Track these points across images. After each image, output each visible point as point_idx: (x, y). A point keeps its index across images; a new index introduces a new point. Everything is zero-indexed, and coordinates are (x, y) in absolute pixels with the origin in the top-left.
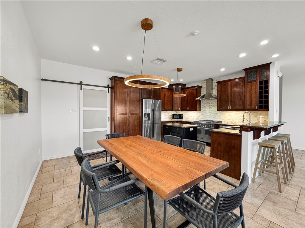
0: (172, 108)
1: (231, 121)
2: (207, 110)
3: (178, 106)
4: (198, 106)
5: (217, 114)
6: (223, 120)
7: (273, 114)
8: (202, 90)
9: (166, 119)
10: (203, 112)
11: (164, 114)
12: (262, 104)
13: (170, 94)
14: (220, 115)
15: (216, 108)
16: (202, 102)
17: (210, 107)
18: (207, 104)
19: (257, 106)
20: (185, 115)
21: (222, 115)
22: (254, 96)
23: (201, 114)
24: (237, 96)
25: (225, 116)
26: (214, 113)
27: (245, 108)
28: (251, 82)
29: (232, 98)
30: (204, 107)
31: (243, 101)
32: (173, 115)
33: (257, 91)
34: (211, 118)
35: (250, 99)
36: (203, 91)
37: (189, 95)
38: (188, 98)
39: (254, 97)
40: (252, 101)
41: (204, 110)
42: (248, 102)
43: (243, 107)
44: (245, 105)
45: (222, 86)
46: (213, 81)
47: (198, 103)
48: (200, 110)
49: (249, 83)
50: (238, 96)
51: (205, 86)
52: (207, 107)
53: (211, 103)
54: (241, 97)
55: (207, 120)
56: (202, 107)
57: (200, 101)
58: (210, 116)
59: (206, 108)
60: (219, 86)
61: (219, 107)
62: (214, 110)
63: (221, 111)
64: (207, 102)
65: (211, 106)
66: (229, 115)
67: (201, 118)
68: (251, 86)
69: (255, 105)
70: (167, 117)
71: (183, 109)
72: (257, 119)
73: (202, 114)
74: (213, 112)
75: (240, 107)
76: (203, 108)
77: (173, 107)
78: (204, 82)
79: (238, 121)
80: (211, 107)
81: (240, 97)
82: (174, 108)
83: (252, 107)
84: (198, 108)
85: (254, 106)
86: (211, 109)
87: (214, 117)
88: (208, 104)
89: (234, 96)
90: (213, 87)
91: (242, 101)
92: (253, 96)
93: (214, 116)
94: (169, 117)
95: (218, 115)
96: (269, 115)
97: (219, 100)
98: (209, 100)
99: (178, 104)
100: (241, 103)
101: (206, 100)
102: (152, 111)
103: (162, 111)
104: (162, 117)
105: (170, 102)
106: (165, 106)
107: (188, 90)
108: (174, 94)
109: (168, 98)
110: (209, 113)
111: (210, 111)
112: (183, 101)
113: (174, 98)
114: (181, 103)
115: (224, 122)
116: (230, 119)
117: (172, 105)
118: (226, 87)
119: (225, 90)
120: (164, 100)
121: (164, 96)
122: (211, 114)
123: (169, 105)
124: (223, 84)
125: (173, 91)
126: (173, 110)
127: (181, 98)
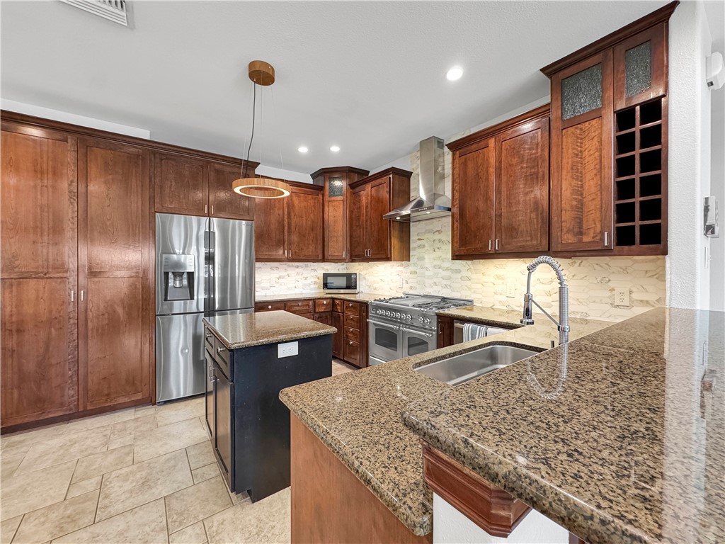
0: (320, 251)
1: (504, 298)
2: (426, 257)
3: (340, 244)
4: (395, 241)
5: (458, 271)
6: (480, 296)
7: (693, 273)
9: (304, 292)
10: (415, 264)
11: (298, 274)
12: (633, 220)
13: (311, 201)
14: (469, 274)
16: (414, 229)
17: (437, 244)
18: (427, 236)
19: (609, 236)
20: (366, 276)
21: (474, 276)
22: (591, 185)
23: (408, 271)
24: (521, 196)
25: (485, 279)
26: (447, 269)
27: (555, 247)
28: (576, 122)
29: (504, 203)
30: (419, 247)
31: (546, 214)
32: (326, 276)
33: (605, 162)
34: (435, 288)
35: (574, 203)
37: (369, 206)
38: (366, 215)
39: (593, 190)
40: (585, 210)
41: (419, 259)
42: (567, 216)
43: (545, 242)
44: (555, 232)
45: (466, 159)
47: (396, 233)
48: (405, 256)
49: (571, 129)
50: (525, 194)
52: (427, 247)
53: (439, 232)
54: (536, 196)
56: (412, 245)
57: (404, 223)
58: (435, 280)
59: (423, 250)
60: (457, 160)
61: (457, 245)
63: (469, 262)
64: (430, 227)
65: (440, 240)
66: (498, 277)
67: (411, 288)
68: (580, 139)
69: (598, 229)
70: (308, 281)
71: (356, 255)
72: (608, 294)
73: (412, 273)
74: (443, 265)
75: (535, 242)
76: (415, 249)
77: (326, 248)
80: (440, 245)
81: (532, 195)
82: (326, 253)
83: (586, 239)
84: (395, 252)
85: (591, 233)
86: (438, 253)
87: (448, 282)
88: (432, 237)
89: (509, 197)
91: (542, 214)
92: (586, 187)
93: (449, 278)
94: (315, 283)
95: (462, 274)
96: (668, 277)
97: (457, 216)
98: (434, 220)
99: (341, 239)
100: (538, 224)
101: (424, 222)
102: (206, 264)
103: (258, 265)
104: (262, 285)
105: (312, 230)
106: (290, 244)
107: (368, 187)
108: (326, 204)
109: (304, 215)
110: (435, 267)
111: (437, 263)
112: (354, 228)
113: (326, 216)
114: (351, 236)
115: (480, 305)
116: (501, 294)
117: (320, 241)
118: (480, 161)
119: (477, 174)
120: (286, 222)
121: (286, 210)
122: (441, 270)
123: (306, 242)
124: (469, 148)
125: (323, 195)
126: (326, 257)
127: (351, 218)
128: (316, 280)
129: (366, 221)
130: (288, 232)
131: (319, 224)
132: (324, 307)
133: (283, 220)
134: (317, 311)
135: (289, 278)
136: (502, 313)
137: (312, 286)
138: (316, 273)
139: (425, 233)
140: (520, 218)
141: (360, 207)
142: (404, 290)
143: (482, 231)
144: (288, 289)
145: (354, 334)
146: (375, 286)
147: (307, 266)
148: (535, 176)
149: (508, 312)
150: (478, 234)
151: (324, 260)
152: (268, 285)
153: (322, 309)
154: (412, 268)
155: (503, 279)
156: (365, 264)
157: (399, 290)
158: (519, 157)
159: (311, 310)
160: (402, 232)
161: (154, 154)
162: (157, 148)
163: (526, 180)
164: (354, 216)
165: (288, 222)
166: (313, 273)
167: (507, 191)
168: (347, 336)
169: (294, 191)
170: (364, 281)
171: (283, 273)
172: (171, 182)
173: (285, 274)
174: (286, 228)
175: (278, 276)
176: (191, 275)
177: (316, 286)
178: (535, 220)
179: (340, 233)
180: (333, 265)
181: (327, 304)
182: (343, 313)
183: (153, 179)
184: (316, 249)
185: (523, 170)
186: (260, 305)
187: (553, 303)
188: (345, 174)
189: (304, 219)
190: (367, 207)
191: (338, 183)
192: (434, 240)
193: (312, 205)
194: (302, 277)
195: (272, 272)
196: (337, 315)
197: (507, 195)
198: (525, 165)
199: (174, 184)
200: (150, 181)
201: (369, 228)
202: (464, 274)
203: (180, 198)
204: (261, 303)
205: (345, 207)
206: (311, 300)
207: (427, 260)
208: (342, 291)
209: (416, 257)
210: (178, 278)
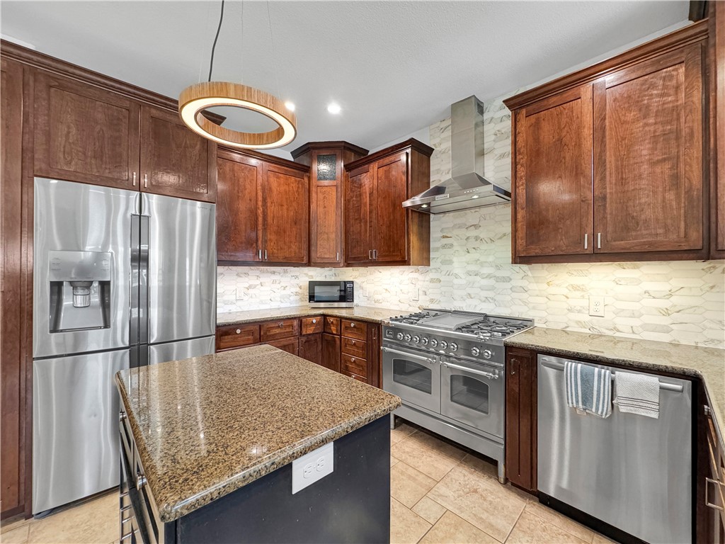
0: (305, 253)
1: (585, 318)
2: (455, 259)
3: (332, 244)
4: (414, 239)
5: (510, 279)
6: (544, 314)
8: (432, 169)
9: (283, 305)
10: (437, 269)
11: (274, 282)
13: (294, 185)
14: (524, 283)
15: (505, 250)
16: (435, 223)
18: (456, 232)
20: (364, 285)
21: (533, 286)
23: (428, 278)
24: (645, 168)
25: (552, 290)
26: (489, 276)
29: (611, 179)
30: (444, 247)
32: (312, 285)
34: (469, 301)
36: (438, 171)
37: (375, 192)
38: (370, 205)
41: (443, 262)
43: (696, 236)
45: (538, 119)
46: (486, 116)
47: (414, 228)
48: (426, 261)
50: (653, 164)
51: (447, 145)
52: (456, 247)
53: (476, 226)
54: (676, 166)
55: (456, 312)
56: (432, 245)
57: (423, 215)
58: (470, 291)
59: (450, 251)
60: (522, 123)
61: (521, 242)
62: (491, 259)
64: (459, 221)
65: (477, 238)
66: (575, 288)
67: (432, 301)
70: (287, 292)
71: (354, 258)
73: (432, 281)
74: (486, 271)
75: (673, 238)
76: (437, 249)
77: (313, 248)
78: (444, 125)
79: (636, 322)
80: (477, 244)
81: (667, 166)
82: (313, 255)
84: (414, 254)
86: (474, 255)
87: (490, 294)
88: (463, 233)
89: (620, 170)
90: (486, 146)
91: (688, 192)
93: (492, 289)
94: (297, 294)
95: (513, 283)
97: (522, 201)
98: (468, 211)
99: (333, 236)
100: (679, 208)
101: (451, 214)
102: (133, 267)
103: (220, 269)
104: (226, 298)
105: (295, 224)
106: (266, 241)
107: (374, 167)
108: (313, 189)
109: (285, 204)
110: (469, 273)
111: (473, 268)
112: (352, 221)
113: (313, 206)
114: (347, 232)
115: (544, 326)
116: (579, 311)
117: (305, 239)
118: (564, 120)
119: (560, 140)
120: (260, 211)
121: (260, 194)
122: (478, 278)
123: (287, 239)
124: (545, 102)
125: (309, 178)
126: (313, 260)
127: (346, 209)
128: (298, 290)
129: (371, 212)
130: (264, 225)
131: (304, 217)
132: (313, 328)
133: (257, 208)
134: (304, 333)
135: (262, 288)
136: (581, 337)
137: (293, 298)
138: (297, 281)
139: (454, 227)
140: (643, 200)
141: (360, 195)
142: (419, 303)
143: (568, 222)
144: (262, 302)
145: (358, 365)
146: (377, 297)
147: (285, 272)
148: (673, 136)
149: (592, 337)
150: (561, 226)
151: (309, 264)
152: (233, 298)
153: (310, 330)
154: (432, 275)
155: (583, 290)
156: (362, 270)
157: (414, 303)
158: (640, 110)
159: (296, 332)
160: (422, 227)
161: (35, 73)
162: (41, 64)
163: (656, 142)
164: (351, 206)
165: (264, 211)
166: (295, 281)
167: (617, 160)
168: (347, 367)
169: (271, 169)
170: (361, 291)
171: (254, 281)
172: (69, 127)
173: (258, 282)
174: (260, 219)
175: (247, 285)
176: (105, 286)
177: (298, 298)
178: (674, 203)
179: (332, 229)
180: (318, 270)
181: (318, 323)
182: (340, 335)
183: (31, 119)
184: (300, 249)
185: (647, 129)
186: (224, 329)
187: (674, 327)
188: (338, 152)
189: (285, 207)
190: (371, 194)
191: (324, 168)
192: (468, 238)
193: (295, 189)
194: (279, 286)
195: (239, 279)
196: (329, 338)
197: (617, 167)
198: (652, 121)
199: (74, 131)
200: (26, 121)
201: (374, 221)
202: (517, 282)
203: (86, 157)
204: (224, 325)
205: (339, 194)
206: (295, 318)
207: (456, 264)
208: (336, 305)
209: (439, 260)
210: (80, 292)
